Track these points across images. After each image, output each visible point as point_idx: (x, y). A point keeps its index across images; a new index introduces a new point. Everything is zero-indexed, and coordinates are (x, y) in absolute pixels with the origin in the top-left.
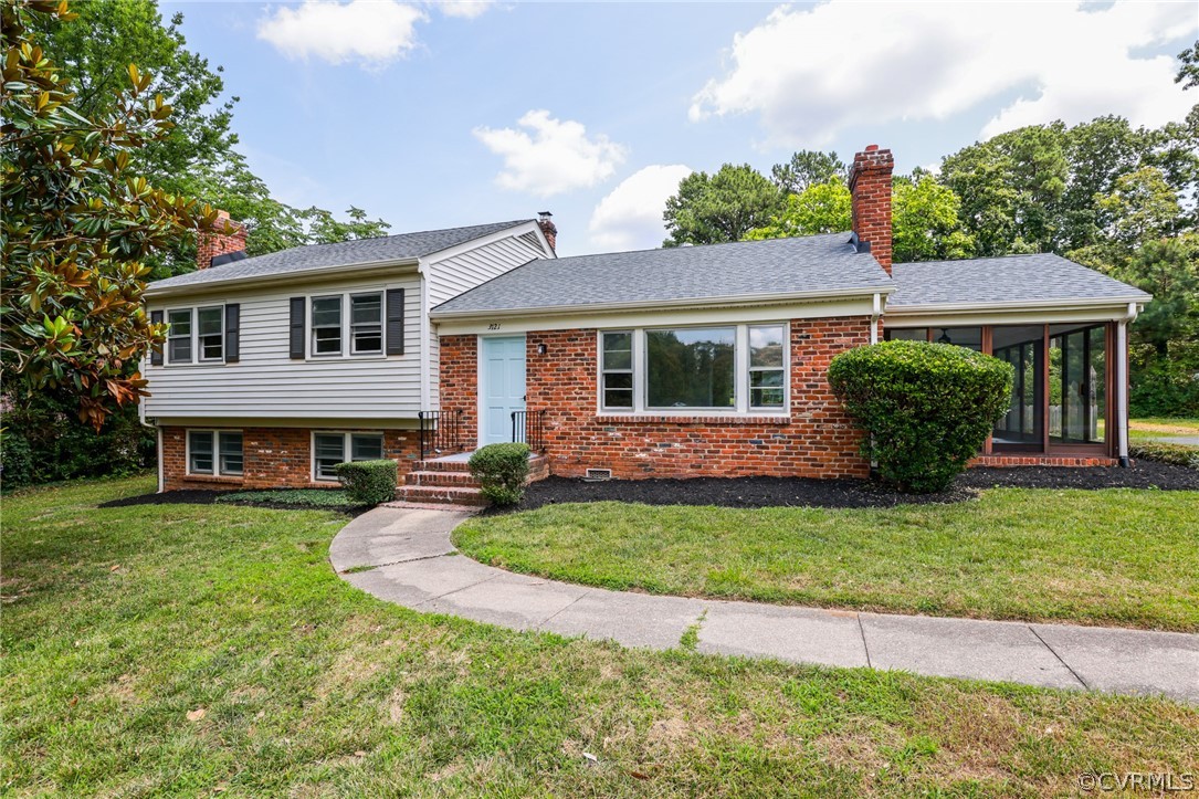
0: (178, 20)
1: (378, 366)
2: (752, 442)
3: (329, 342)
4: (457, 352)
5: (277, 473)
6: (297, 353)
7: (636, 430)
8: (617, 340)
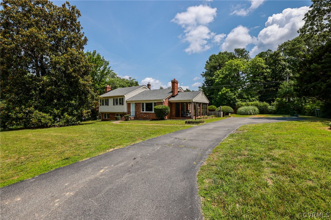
0: (103, 57)
1: (121, 106)
3: (117, 104)
4: (129, 105)
5: (112, 118)
6: (114, 105)
7: (144, 114)
8: (143, 104)
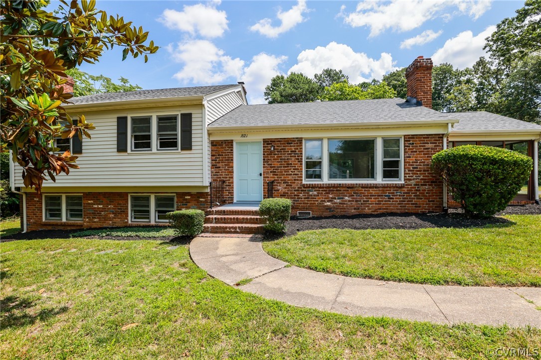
2: (385, 196)
3: (142, 146)
4: (222, 149)
5: (106, 218)
6: (122, 147)
7: (325, 191)
